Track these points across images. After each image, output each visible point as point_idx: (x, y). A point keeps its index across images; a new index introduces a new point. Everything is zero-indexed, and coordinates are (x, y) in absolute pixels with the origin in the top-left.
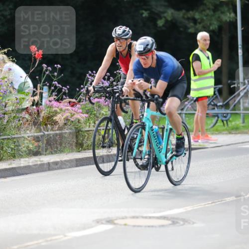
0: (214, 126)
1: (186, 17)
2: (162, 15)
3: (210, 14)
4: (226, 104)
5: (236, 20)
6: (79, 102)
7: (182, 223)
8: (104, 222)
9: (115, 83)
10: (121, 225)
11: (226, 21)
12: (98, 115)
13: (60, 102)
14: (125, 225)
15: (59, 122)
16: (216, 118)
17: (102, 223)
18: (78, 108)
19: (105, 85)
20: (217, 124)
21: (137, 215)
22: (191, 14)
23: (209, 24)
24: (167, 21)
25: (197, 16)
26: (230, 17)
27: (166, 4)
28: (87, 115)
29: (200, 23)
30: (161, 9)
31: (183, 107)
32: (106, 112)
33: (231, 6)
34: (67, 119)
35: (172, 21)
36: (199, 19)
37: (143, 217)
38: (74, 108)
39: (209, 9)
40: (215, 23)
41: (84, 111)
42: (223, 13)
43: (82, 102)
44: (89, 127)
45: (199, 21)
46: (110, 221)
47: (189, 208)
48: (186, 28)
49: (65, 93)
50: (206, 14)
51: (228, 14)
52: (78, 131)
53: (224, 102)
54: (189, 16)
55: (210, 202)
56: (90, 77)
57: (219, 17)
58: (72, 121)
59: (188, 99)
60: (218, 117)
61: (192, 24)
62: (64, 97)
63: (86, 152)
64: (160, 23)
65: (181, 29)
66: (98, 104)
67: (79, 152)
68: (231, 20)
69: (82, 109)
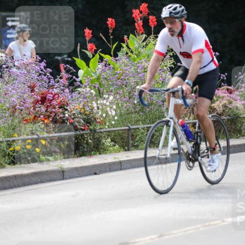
6: (237, 89)
13: (218, 90)
15: (218, 109)
18: (237, 95)
34: (225, 106)
38: (232, 95)
41: (243, 98)
43: (241, 88)
49: (223, 81)
52: (237, 118)
58: (230, 109)
62: (223, 84)
63: (244, 139)
67: (238, 138)
69: (241, 96)
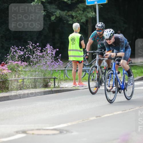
0: (83, 77)
1: (67, 15)
2: (54, 14)
3: (81, 13)
4: (90, 64)
5: (96, 16)
6: (6, 63)
7: (65, 132)
8: (21, 132)
9: (27, 53)
10: (30, 134)
11: (90, 17)
12: (17, 71)
14: (33, 134)
16: (85, 72)
17: (20, 133)
18: (6, 67)
19: (21, 54)
20: (85, 76)
21: (40, 128)
22: (70, 13)
23: (80, 19)
24: (56, 17)
25: (74, 14)
26: (92, 15)
27: (56, 7)
28: (11, 71)
29: (75, 18)
30: (53, 10)
31: (66, 66)
32: (21, 69)
33: (93, 9)
35: (59, 17)
36: (74, 16)
37: (43, 129)
38: (3, 67)
39: (80, 10)
40: (84, 18)
41: (9, 69)
42: (88, 12)
43: (8, 63)
44: (12, 78)
45: (75, 17)
46: (24, 132)
47: (69, 124)
48: (68, 21)
50: (79, 13)
51: (91, 13)
52: (6, 81)
53: (89, 63)
54: (69, 14)
55: (81, 120)
56: (13, 49)
57: (86, 15)
58: (2, 75)
59: (69, 62)
60: (86, 72)
61: (71, 19)
63: (10, 92)
64: (53, 18)
65: (65, 22)
66: (17, 65)
67: (6, 92)
68: (93, 16)
69: (8, 68)
